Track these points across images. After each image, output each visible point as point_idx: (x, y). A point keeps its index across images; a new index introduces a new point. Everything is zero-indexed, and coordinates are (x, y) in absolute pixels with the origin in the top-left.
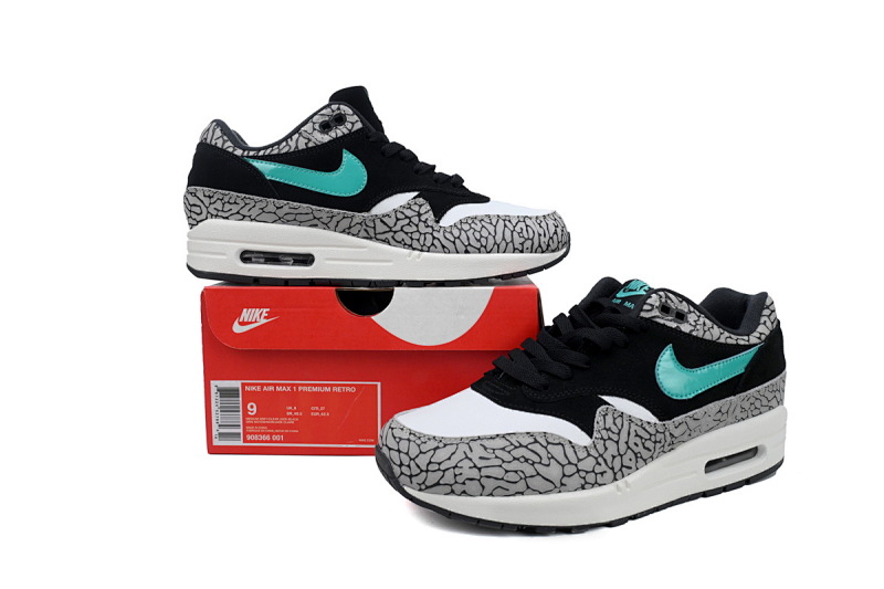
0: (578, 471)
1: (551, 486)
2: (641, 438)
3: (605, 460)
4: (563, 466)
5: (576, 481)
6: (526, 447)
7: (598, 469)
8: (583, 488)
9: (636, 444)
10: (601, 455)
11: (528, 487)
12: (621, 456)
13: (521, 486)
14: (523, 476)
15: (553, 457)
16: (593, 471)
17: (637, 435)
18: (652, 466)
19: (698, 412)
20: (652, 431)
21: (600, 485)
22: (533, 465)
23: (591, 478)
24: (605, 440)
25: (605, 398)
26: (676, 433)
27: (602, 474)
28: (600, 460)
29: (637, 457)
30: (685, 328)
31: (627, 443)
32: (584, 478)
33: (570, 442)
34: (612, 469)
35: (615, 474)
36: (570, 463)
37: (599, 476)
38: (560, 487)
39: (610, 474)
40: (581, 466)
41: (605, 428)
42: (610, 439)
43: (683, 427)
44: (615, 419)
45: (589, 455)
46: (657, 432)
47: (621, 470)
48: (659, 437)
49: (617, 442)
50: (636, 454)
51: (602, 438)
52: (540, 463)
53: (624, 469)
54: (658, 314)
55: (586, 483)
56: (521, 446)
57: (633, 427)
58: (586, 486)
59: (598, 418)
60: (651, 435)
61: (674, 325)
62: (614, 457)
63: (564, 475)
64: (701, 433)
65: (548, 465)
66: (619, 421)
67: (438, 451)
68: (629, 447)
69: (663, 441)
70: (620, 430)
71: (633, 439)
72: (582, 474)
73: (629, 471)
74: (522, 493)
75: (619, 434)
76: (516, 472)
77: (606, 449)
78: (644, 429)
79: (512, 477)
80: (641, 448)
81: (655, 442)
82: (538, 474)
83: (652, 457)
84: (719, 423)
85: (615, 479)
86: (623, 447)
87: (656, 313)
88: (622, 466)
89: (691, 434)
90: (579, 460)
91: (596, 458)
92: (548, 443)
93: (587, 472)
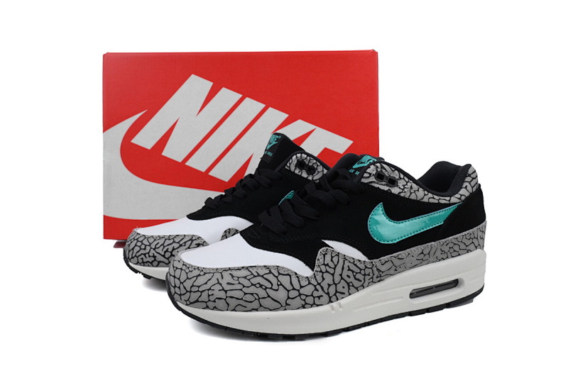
0: (300, 295)
1: (278, 305)
2: (353, 272)
3: (322, 288)
4: (288, 291)
5: (298, 302)
6: (262, 276)
7: (316, 294)
8: (304, 307)
9: (348, 276)
10: (319, 284)
11: (261, 306)
12: (336, 285)
13: (255, 304)
14: (257, 298)
15: (281, 284)
16: (312, 295)
17: (349, 270)
18: (362, 293)
19: (402, 254)
20: (362, 266)
21: (318, 305)
22: (265, 289)
23: (310, 300)
24: (323, 273)
25: (327, 242)
26: (383, 268)
27: (319, 297)
28: (318, 287)
29: (349, 286)
30: (395, 191)
31: (341, 275)
32: (304, 300)
33: (296, 274)
34: (328, 294)
35: (330, 298)
36: (294, 289)
37: (316, 299)
38: (286, 306)
39: (326, 298)
40: (302, 291)
41: (324, 264)
42: (327, 272)
43: (389, 265)
44: (332, 257)
45: (310, 283)
46: (366, 267)
47: (335, 295)
48: (368, 271)
49: (333, 275)
50: (348, 284)
51: (321, 271)
52: (271, 288)
53: (337, 294)
54: (374, 180)
55: (306, 303)
56: (259, 275)
57: (347, 263)
58: (306, 306)
59: (319, 256)
60: (361, 270)
61: (386, 188)
62: (329, 285)
63: (289, 298)
64: (406, 269)
65: (277, 290)
66: (335, 259)
67: (199, 277)
68: (342, 278)
69: (371, 275)
70: (336, 266)
71: (346, 273)
72: (303, 297)
73: (343, 296)
74: (257, 310)
75: (334, 269)
76: (252, 294)
77: (323, 279)
78: (355, 265)
79: (249, 298)
80: (352, 279)
81: (365, 275)
82: (269, 296)
83: (362, 285)
84: (422, 261)
85: (331, 301)
86: (337, 278)
87: (372, 179)
88: (336, 292)
89: (397, 270)
90: (301, 287)
91: (315, 286)
92: (279, 274)
93: (307, 296)
